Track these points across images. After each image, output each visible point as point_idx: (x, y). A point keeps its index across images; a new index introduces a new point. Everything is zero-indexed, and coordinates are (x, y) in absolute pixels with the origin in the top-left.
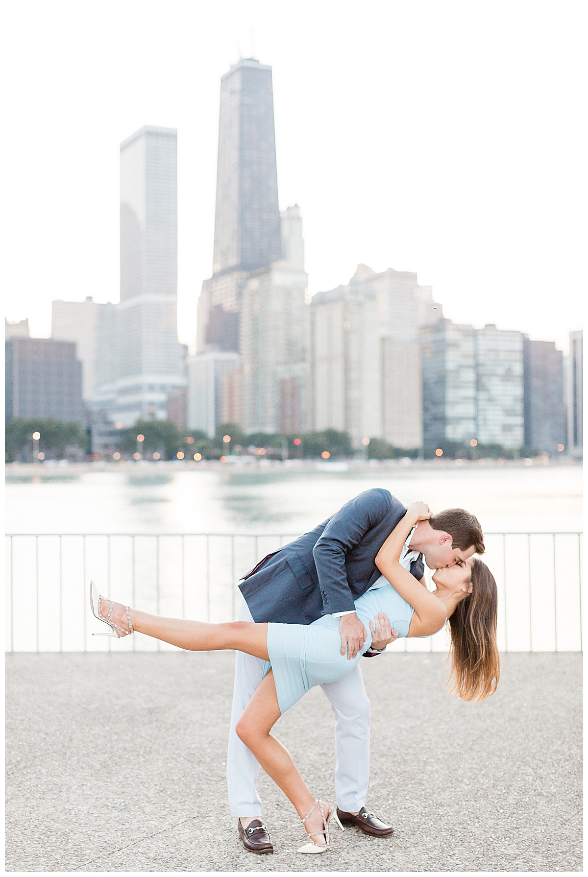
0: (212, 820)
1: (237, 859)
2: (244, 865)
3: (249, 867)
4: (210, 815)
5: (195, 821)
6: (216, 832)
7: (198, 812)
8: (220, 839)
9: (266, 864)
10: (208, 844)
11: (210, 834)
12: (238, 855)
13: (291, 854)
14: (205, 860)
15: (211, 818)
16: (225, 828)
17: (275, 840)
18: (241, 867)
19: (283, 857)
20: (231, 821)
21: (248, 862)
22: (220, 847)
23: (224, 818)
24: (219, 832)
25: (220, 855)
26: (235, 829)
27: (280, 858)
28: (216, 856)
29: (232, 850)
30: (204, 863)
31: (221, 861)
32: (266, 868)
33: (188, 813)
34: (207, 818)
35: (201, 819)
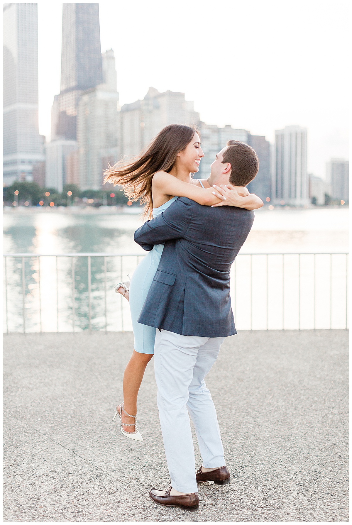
0: (24, 466)
1: (38, 501)
2: (43, 506)
3: (46, 508)
4: (24, 462)
5: (12, 468)
6: (25, 477)
7: (15, 460)
8: (27, 483)
9: (59, 505)
10: (18, 489)
11: (21, 479)
12: (39, 497)
13: (79, 495)
14: (14, 503)
15: (24, 465)
16: (33, 474)
17: (68, 483)
18: (40, 508)
19: (72, 498)
20: (38, 468)
21: (45, 503)
22: (26, 491)
23: (33, 465)
24: (28, 477)
25: (26, 498)
26: (40, 474)
27: (70, 499)
28: (22, 499)
29: (35, 493)
30: (12, 506)
31: (26, 503)
32: (59, 509)
33: (8, 461)
34: (21, 466)
35: (16, 466)
